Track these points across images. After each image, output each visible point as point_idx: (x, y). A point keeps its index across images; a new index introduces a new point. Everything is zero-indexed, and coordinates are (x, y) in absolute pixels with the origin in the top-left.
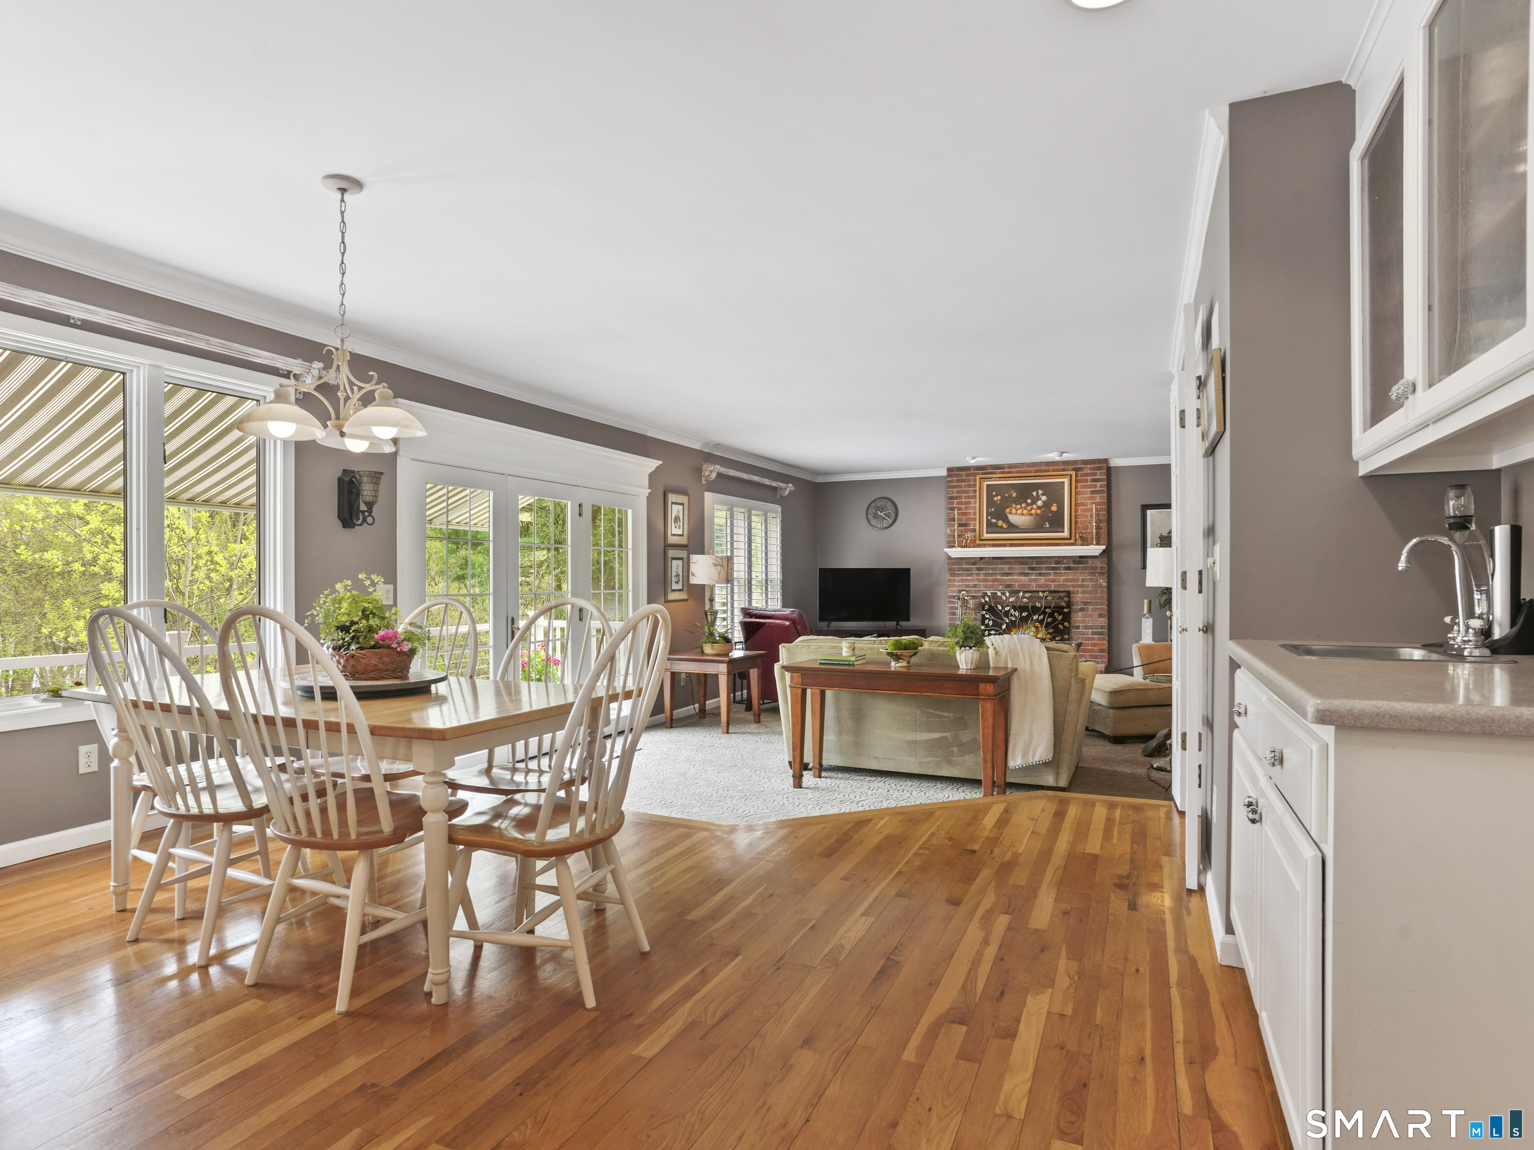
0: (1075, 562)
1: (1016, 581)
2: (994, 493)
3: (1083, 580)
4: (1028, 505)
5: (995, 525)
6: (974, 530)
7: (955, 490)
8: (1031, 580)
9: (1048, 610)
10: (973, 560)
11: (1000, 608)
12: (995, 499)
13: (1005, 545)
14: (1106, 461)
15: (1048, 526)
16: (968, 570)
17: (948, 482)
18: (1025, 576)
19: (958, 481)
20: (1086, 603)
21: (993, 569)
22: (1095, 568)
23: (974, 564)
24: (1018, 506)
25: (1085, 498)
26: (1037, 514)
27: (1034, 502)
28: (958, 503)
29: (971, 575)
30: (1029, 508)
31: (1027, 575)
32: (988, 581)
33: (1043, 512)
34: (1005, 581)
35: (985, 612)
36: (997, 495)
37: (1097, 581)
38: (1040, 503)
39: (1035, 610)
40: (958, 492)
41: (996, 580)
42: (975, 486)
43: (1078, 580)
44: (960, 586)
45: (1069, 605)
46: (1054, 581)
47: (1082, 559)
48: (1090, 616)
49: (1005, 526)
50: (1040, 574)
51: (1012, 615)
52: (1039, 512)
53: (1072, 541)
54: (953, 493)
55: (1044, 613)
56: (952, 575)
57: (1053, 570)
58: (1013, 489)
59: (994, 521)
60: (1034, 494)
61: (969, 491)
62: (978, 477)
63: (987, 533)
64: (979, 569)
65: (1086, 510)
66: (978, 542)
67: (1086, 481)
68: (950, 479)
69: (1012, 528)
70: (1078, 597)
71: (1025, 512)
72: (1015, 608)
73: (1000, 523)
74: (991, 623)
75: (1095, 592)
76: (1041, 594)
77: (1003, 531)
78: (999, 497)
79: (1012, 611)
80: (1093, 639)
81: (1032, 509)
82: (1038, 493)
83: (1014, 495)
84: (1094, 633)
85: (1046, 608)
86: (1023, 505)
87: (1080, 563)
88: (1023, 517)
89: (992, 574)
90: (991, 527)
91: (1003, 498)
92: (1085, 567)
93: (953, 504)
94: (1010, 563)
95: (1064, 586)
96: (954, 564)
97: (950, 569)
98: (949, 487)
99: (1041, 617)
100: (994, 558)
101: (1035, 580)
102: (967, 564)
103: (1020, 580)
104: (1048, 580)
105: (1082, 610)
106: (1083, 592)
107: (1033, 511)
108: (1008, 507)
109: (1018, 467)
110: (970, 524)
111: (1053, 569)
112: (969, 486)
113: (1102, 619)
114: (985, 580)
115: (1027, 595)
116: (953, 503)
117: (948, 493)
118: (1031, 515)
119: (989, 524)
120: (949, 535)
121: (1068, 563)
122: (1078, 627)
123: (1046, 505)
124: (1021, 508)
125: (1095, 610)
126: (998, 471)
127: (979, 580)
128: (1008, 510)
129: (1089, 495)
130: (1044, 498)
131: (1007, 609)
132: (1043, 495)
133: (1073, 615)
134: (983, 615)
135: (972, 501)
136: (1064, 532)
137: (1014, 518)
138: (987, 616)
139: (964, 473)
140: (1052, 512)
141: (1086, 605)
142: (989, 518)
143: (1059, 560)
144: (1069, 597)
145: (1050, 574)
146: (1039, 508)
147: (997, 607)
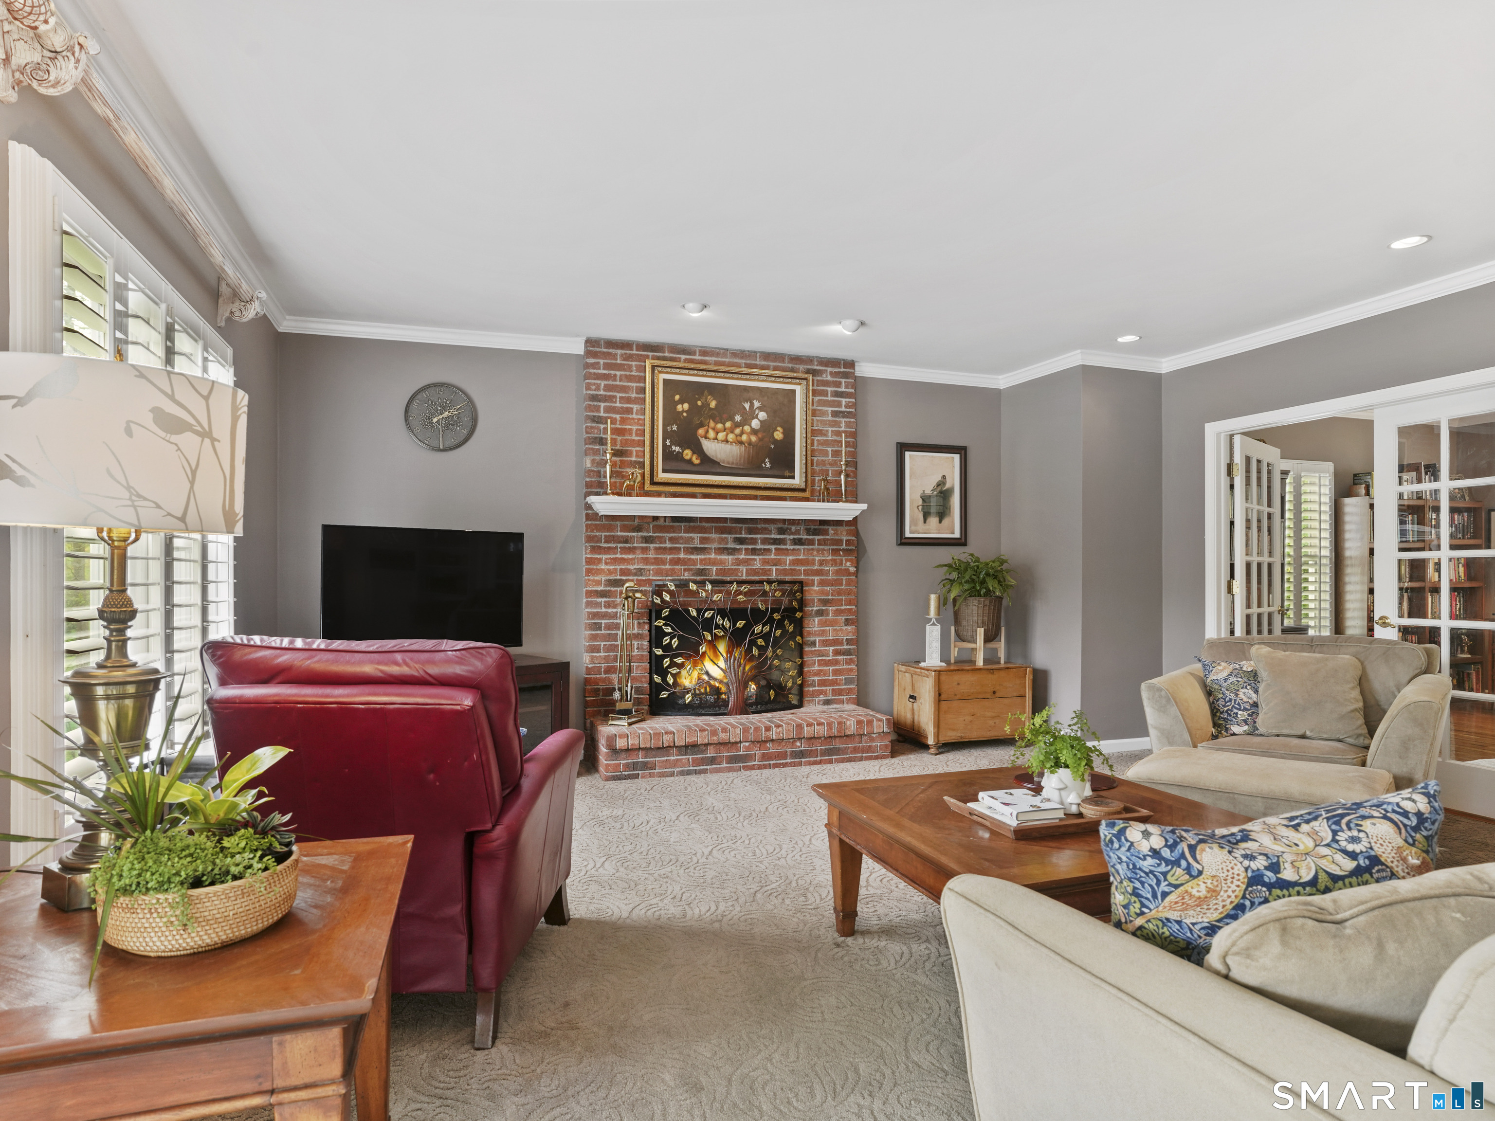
0: (808, 532)
1: (714, 563)
2: (677, 397)
3: (821, 563)
4: (737, 425)
5: (679, 457)
6: (642, 465)
7: (603, 383)
8: (739, 562)
9: (776, 616)
10: (636, 522)
11: (694, 613)
12: (679, 408)
13: (693, 496)
14: (851, 364)
15: (768, 465)
16: (626, 542)
17: (587, 366)
18: (729, 554)
19: (607, 366)
20: (825, 602)
21: (672, 540)
22: (839, 542)
23: (638, 529)
24: (720, 426)
25: (824, 423)
26: (750, 443)
27: (746, 421)
28: (608, 410)
29: (632, 550)
30: (738, 431)
31: (733, 551)
32: (663, 562)
33: (760, 440)
34: (694, 562)
35: (662, 622)
36: (682, 402)
37: (841, 564)
38: (755, 424)
39: (757, 616)
40: (608, 388)
41: (677, 561)
42: (643, 379)
43: (813, 563)
44: (610, 572)
45: (802, 603)
46: (776, 563)
47: (820, 526)
48: (832, 623)
49: (696, 461)
50: (754, 551)
51: (717, 626)
52: (754, 439)
53: (806, 494)
54: (598, 389)
55: (771, 621)
56: (595, 549)
57: (773, 544)
58: (710, 393)
59: (677, 449)
60: (747, 406)
61: (629, 388)
62: (648, 364)
63: (664, 471)
64: (647, 540)
65: (826, 443)
66: (648, 487)
67: (825, 394)
68: (591, 361)
69: (709, 464)
70: (814, 592)
71: (731, 437)
72: (722, 613)
73: (688, 454)
74: (675, 642)
75: (838, 582)
76: (767, 587)
77: (689, 468)
78: (686, 406)
79: (719, 620)
80: (836, 663)
81: (742, 433)
82: (752, 405)
83: (713, 404)
84: (837, 653)
85: (774, 611)
86: (728, 424)
87: (816, 532)
88: (728, 447)
89: (671, 548)
90: (673, 461)
91: (693, 408)
92: (824, 540)
93: (598, 411)
94: (703, 530)
95: (793, 572)
96: (598, 528)
97: (589, 539)
98: (587, 377)
99: (767, 628)
100: (675, 519)
101: (746, 562)
102: (624, 528)
103: (721, 562)
104: (765, 562)
105: (820, 613)
106: (822, 583)
107: (744, 438)
108: (701, 425)
109: (718, 355)
110: (631, 452)
111: (775, 542)
112: (630, 378)
113: (849, 628)
114: (657, 561)
115: (744, 588)
116: (598, 409)
117: (588, 388)
118: (741, 443)
119: (668, 455)
120: (589, 472)
121: (797, 532)
122: (813, 644)
123: (767, 428)
124: (725, 430)
125: (838, 612)
126: (683, 357)
127: (646, 561)
128: (701, 431)
129: (830, 418)
130: (762, 415)
131: (708, 615)
132: (761, 409)
133: (806, 622)
134: (659, 628)
135: (635, 407)
136: (793, 477)
137: (711, 447)
138: (669, 630)
139: (619, 352)
140: (775, 441)
141: (825, 605)
142: (668, 443)
143: (785, 525)
144: (802, 591)
145: (769, 550)
146: (754, 432)
147: (688, 612)
